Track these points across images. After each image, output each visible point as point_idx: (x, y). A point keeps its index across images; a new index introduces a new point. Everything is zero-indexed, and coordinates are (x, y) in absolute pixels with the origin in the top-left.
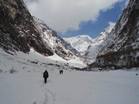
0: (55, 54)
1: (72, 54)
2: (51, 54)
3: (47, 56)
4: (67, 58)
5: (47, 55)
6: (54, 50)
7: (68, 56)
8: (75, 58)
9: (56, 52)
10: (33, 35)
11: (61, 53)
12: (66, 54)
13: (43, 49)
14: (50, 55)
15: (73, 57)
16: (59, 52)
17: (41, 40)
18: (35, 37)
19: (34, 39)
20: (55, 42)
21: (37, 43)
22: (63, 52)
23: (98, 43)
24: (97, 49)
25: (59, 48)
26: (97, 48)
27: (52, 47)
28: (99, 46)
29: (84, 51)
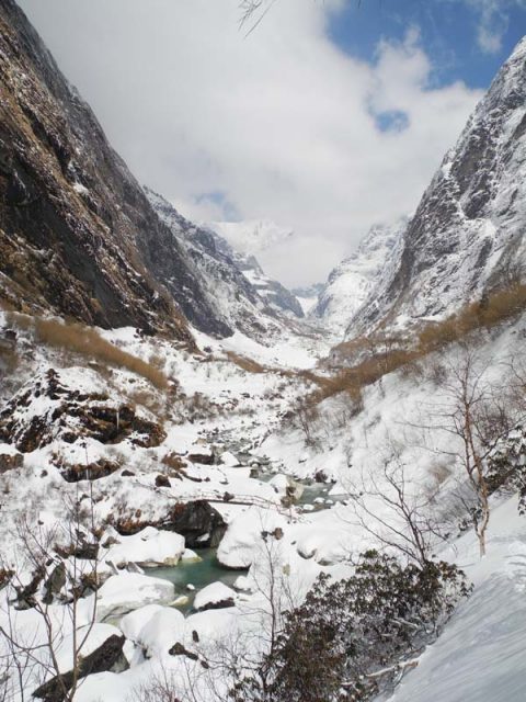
0: (237, 332)
1: (279, 330)
2: (228, 333)
3: (220, 339)
4: (267, 340)
5: (219, 336)
6: (234, 321)
7: (270, 336)
8: (287, 339)
9: (238, 325)
10: (184, 288)
11: (252, 329)
12: (264, 331)
13: (210, 322)
14: (225, 337)
15: (282, 336)
16: (245, 326)
17: (203, 300)
18: (190, 295)
19: (190, 300)
20: (233, 297)
21: (197, 310)
22: (257, 325)
23: (369, 258)
24: (364, 284)
25: (245, 314)
26: (363, 281)
27: (228, 315)
28: (372, 273)
29: (314, 286)
